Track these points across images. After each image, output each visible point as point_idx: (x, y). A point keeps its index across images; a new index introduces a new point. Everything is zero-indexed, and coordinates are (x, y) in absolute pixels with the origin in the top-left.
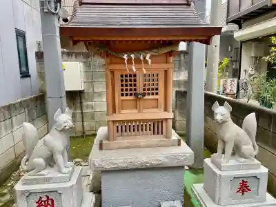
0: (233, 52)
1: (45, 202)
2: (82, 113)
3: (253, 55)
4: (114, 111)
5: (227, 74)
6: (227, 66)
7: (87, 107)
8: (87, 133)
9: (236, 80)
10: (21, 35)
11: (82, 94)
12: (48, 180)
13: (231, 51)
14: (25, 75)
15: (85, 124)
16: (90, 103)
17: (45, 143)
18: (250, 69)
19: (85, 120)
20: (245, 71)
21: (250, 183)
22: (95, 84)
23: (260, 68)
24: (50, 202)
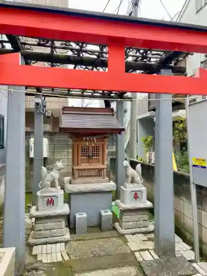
4: (78, 165)
12: (51, 192)
17: (51, 176)
21: (139, 194)
22: (56, 154)
24: (52, 201)
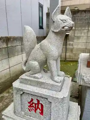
1: (35, 104)
2: (66, 48)
7: (70, 45)
8: (67, 60)
10: (41, 7)
11: (68, 37)
14: (41, 27)
15: (67, 54)
16: (71, 43)
19: (67, 52)
22: (76, 31)
24: (40, 107)
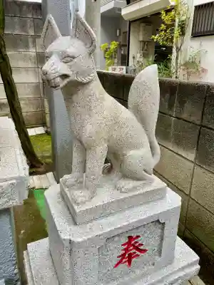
0: (121, 37)
3: (141, 39)
5: (116, 61)
6: (116, 52)
9: (124, 67)
13: (120, 35)
18: (139, 55)
20: (134, 57)
23: (148, 54)
